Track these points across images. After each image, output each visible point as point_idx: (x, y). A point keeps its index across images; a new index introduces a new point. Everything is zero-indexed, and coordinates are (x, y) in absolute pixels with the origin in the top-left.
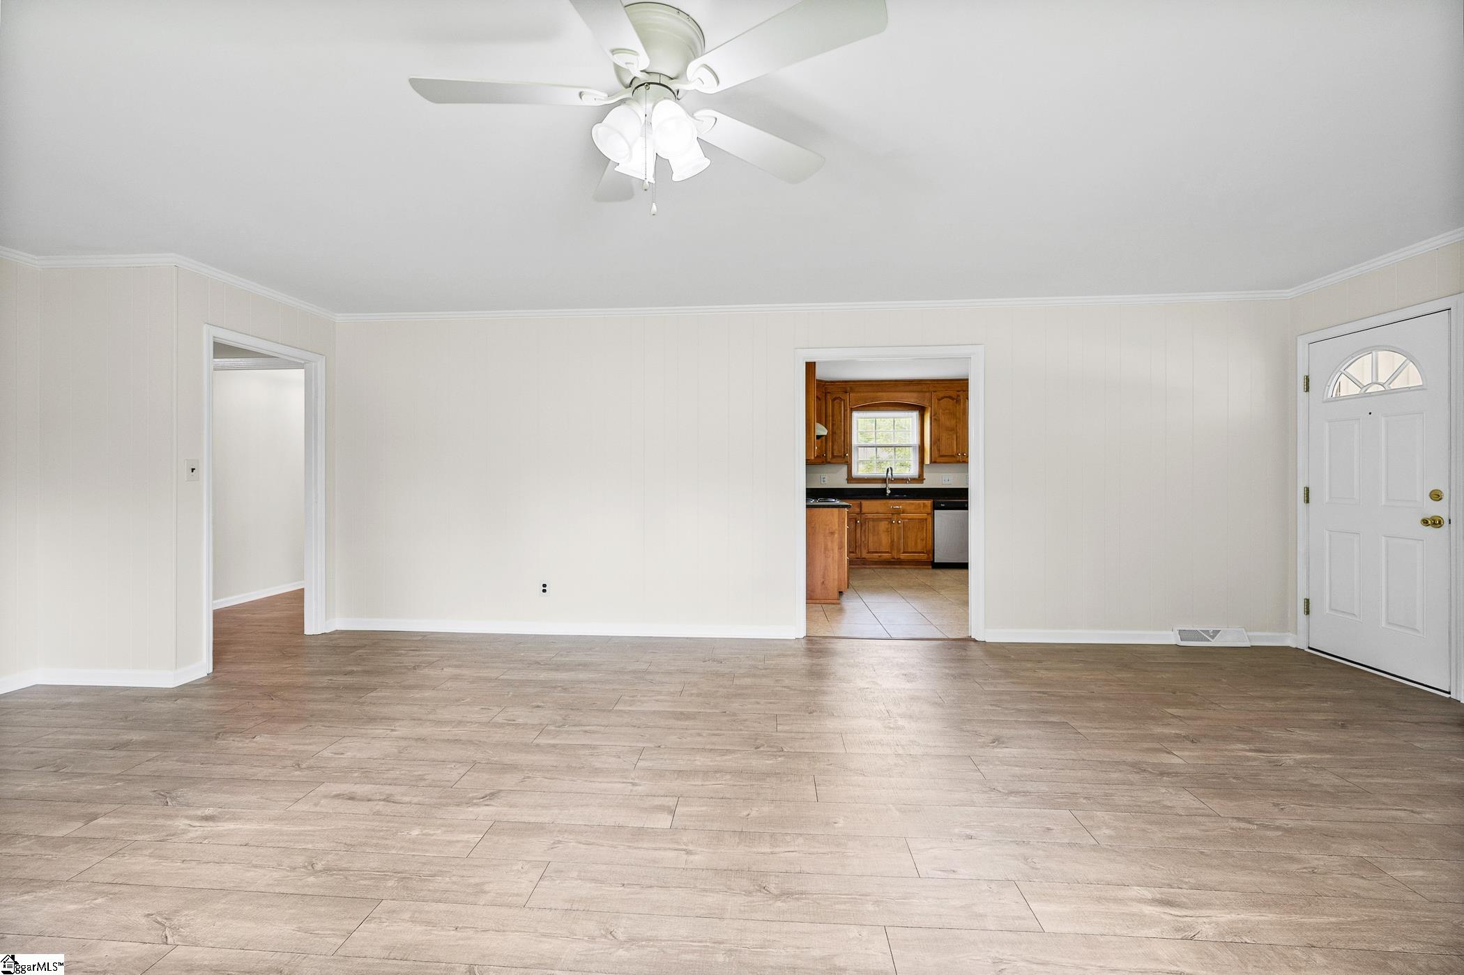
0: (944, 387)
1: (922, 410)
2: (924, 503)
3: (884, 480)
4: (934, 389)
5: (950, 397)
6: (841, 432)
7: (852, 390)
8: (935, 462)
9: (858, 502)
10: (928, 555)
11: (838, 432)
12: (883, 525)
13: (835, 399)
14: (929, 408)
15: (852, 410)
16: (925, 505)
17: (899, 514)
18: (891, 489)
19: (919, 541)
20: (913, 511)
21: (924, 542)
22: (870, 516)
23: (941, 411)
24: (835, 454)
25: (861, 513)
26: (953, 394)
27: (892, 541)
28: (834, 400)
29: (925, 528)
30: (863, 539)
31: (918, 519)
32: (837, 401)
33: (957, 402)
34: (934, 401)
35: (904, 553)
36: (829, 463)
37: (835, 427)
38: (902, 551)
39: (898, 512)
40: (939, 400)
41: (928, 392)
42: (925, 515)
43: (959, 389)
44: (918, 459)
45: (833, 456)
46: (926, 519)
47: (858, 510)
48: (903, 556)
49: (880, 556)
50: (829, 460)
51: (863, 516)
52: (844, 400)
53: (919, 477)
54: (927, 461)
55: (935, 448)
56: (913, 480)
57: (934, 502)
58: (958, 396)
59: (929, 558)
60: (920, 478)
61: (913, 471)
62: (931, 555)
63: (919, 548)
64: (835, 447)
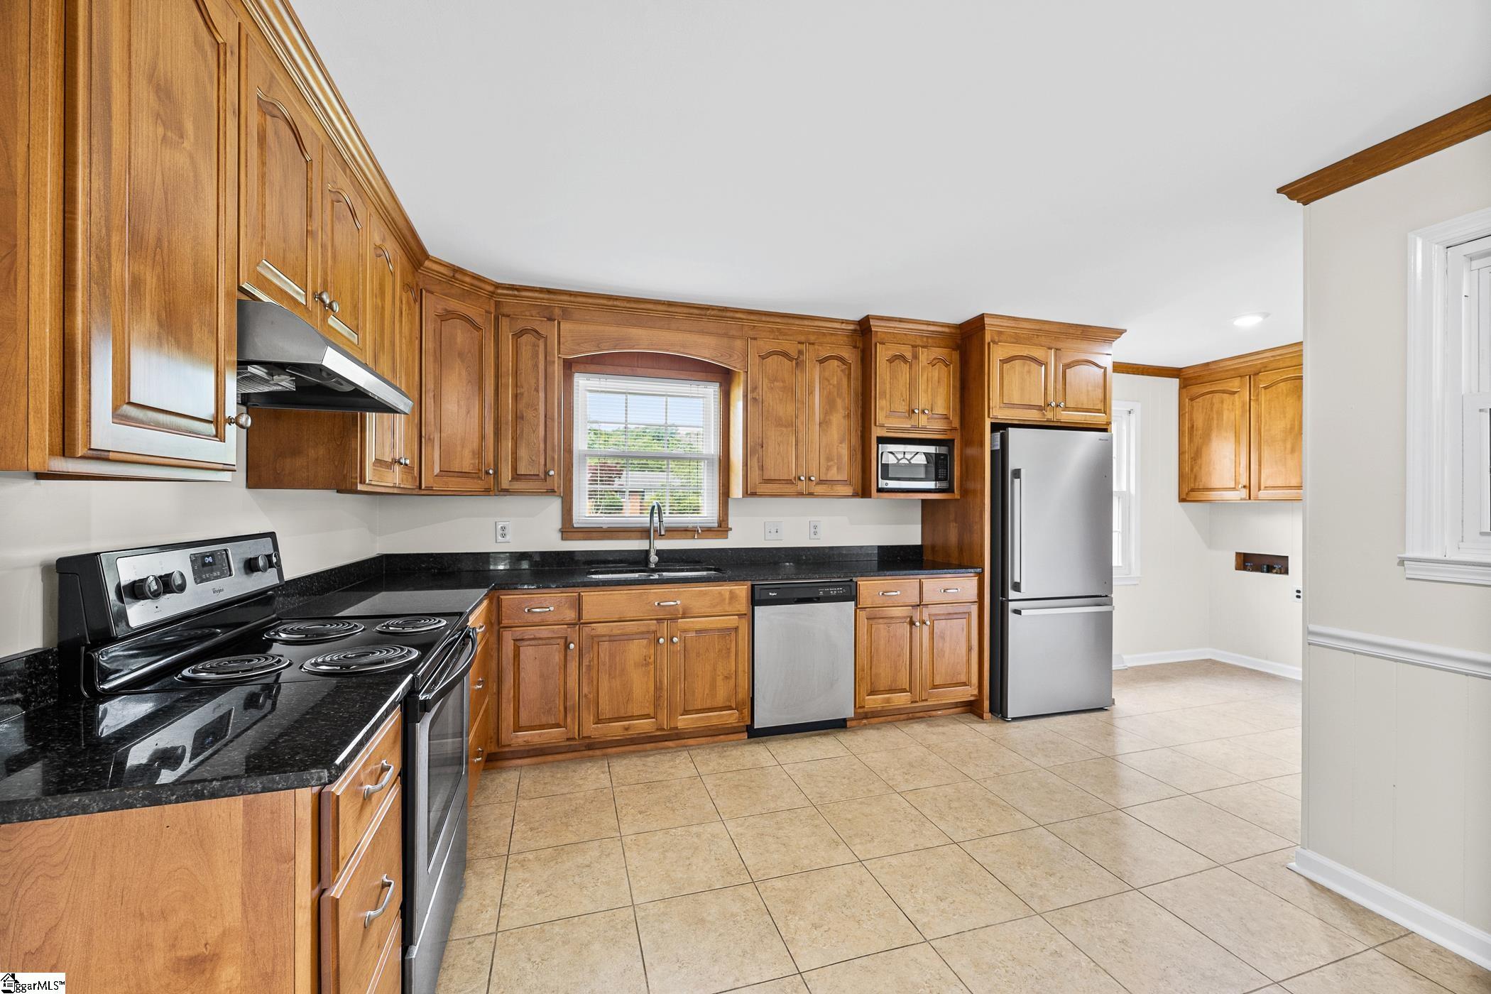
0: (772, 331)
1: (724, 377)
2: (731, 592)
3: (645, 533)
4: (751, 333)
5: (785, 354)
6: (537, 417)
7: (566, 314)
8: (754, 494)
9: (572, 594)
10: (741, 713)
11: (529, 414)
12: (637, 649)
13: (523, 332)
14: (742, 377)
15: (570, 367)
16: (733, 596)
17: (674, 619)
18: (659, 553)
19: (719, 679)
20: (709, 611)
21: (732, 682)
22: (601, 629)
23: (766, 381)
24: (522, 471)
25: (579, 622)
26: (792, 349)
27: (658, 688)
28: (518, 335)
29: (733, 649)
30: (585, 690)
31: (719, 630)
32: (525, 338)
33: (797, 364)
34: (753, 359)
35: (686, 712)
36: (506, 492)
37: (521, 406)
38: (680, 710)
39: (672, 617)
40: (763, 358)
41: (741, 337)
42: (733, 621)
43: (802, 338)
44: (717, 487)
45: (516, 477)
46: (736, 629)
47: (570, 615)
48: (683, 722)
49: (627, 729)
50: (505, 484)
51: (586, 630)
52: (546, 338)
53: (720, 526)
54: (737, 490)
55: (754, 463)
56: (708, 531)
57: (753, 586)
58: (800, 352)
59: (741, 719)
60: (722, 528)
61: (708, 512)
62: (746, 712)
63: (721, 698)
64: (523, 453)
